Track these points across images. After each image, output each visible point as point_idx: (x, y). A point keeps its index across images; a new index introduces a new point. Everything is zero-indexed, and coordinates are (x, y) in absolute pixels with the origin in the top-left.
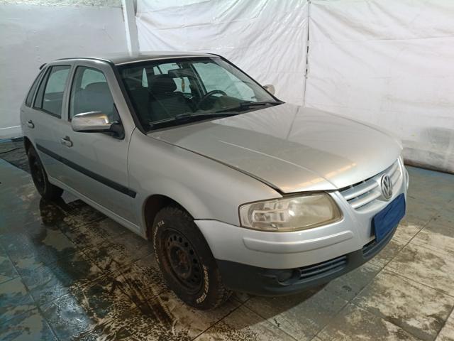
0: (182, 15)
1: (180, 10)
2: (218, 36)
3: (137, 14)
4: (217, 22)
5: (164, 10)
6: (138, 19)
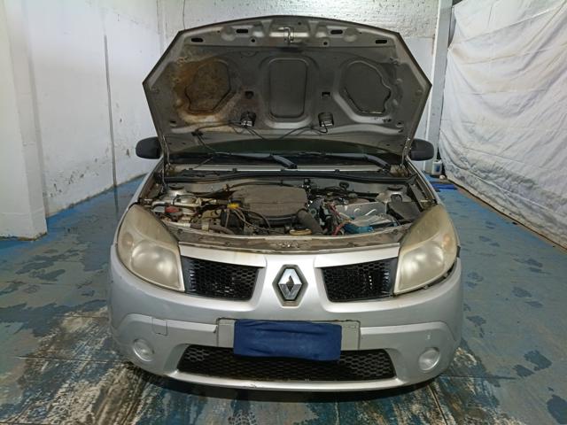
0: (491, 44)
1: (490, 38)
2: (521, 73)
3: (451, 44)
4: (523, 53)
5: (474, 38)
6: (450, 50)
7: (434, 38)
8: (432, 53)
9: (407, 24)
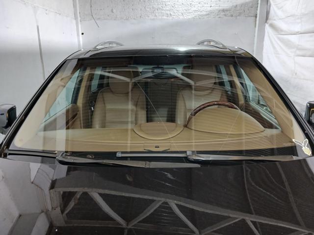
0: (299, 23)
3: (268, 21)
6: (267, 26)
7: (256, 17)
8: (255, 27)
9: (238, 8)
